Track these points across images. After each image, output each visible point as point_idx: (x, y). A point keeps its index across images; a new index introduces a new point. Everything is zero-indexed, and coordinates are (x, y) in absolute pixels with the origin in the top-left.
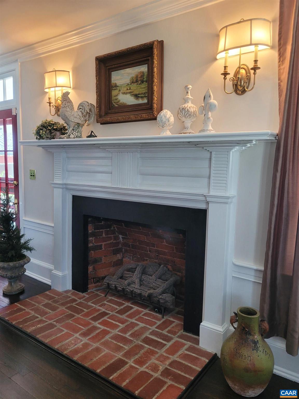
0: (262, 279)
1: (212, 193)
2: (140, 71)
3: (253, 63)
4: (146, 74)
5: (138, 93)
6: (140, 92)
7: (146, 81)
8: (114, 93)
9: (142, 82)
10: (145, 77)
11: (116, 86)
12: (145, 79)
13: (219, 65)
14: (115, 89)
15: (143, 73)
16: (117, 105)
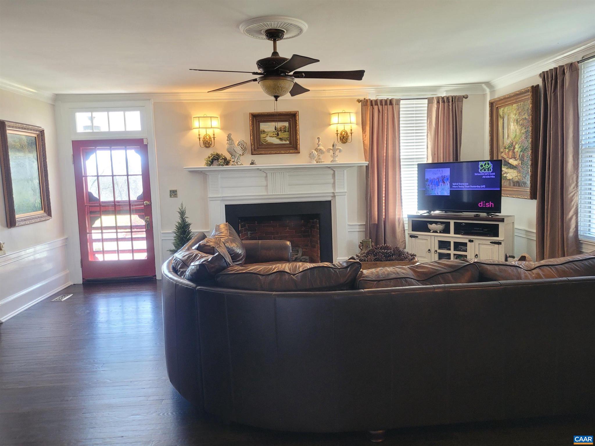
0: (365, 229)
1: (337, 191)
2: (283, 125)
3: (350, 130)
4: (287, 127)
5: (282, 137)
6: (284, 137)
7: (288, 131)
8: (262, 136)
9: (285, 131)
10: (286, 129)
11: (264, 132)
12: (287, 130)
13: (333, 128)
14: (263, 134)
15: (285, 126)
16: (265, 143)
